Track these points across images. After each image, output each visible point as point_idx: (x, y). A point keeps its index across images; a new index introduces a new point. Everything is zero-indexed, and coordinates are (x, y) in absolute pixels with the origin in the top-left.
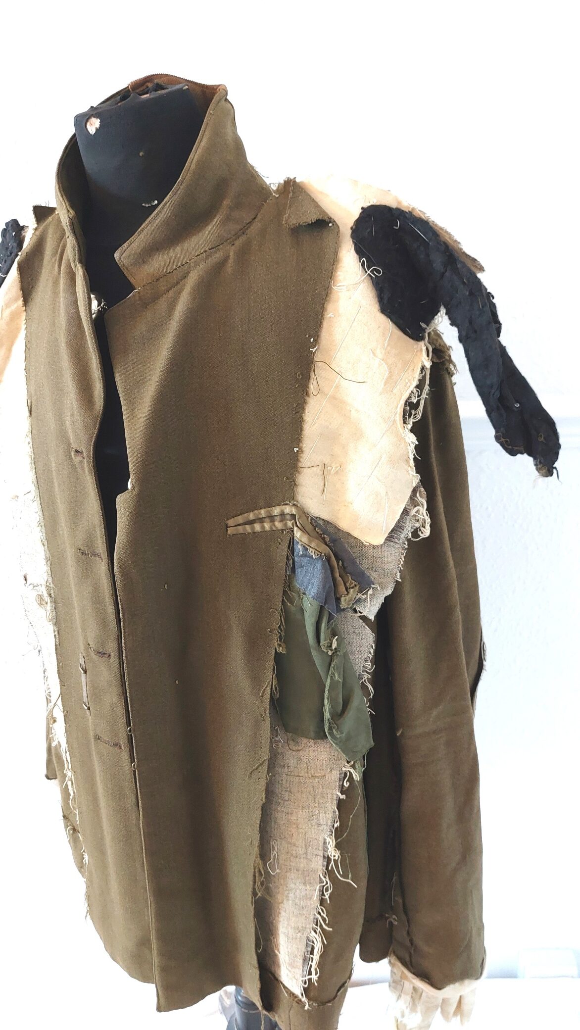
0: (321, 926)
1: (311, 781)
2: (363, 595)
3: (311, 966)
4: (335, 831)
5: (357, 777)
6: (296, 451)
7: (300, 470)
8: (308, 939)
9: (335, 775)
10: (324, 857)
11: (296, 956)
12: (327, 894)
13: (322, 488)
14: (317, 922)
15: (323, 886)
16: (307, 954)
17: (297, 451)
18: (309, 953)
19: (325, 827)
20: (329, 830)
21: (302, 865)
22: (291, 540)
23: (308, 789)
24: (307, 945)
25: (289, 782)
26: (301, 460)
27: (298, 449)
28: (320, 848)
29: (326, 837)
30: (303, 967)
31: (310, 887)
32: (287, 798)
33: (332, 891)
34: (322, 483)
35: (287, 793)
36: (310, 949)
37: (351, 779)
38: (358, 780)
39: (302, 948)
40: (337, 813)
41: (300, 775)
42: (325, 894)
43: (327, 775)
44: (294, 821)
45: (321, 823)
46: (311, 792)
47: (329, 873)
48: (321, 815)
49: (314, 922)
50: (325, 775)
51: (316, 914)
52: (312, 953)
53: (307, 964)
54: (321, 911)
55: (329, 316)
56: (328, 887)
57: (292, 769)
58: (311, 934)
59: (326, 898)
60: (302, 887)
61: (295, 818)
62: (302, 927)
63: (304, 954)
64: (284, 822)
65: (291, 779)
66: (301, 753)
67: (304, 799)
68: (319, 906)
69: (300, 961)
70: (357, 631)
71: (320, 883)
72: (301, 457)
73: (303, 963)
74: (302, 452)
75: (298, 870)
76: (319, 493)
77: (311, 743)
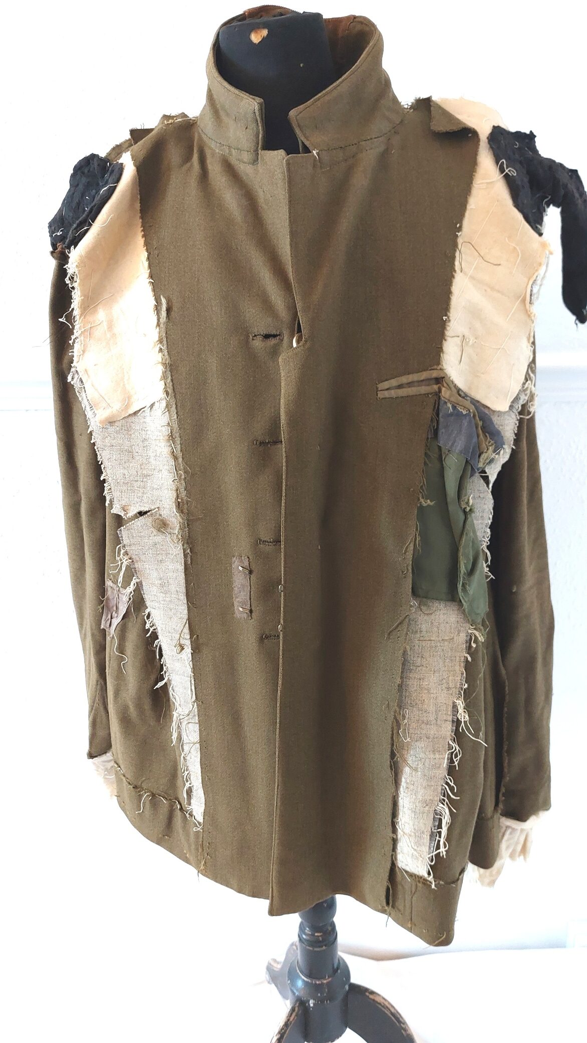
0: (449, 796)
1: (442, 645)
2: (496, 455)
3: (439, 841)
4: (464, 693)
5: (481, 639)
6: (444, 319)
7: (446, 338)
8: (436, 813)
9: (463, 637)
10: (453, 721)
11: (423, 833)
12: (457, 761)
13: (459, 359)
14: (444, 793)
15: (452, 753)
16: (434, 829)
17: (446, 319)
18: (436, 828)
19: (454, 689)
20: (457, 693)
21: (432, 732)
22: (437, 403)
23: (439, 653)
24: (434, 820)
25: (421, 648)
26: (448, 328)
27: (446, 318)
28: (449, 713)
29: (455, 701)
30: (430, 844)
31: (439, 755)
32: (418, 664)
33: (462, 756)
34: (460, 354)
35: (419, 659)
36: (437, 824)
37: (476, 641)
38: (483, 641)
39: (430, 823)
40: (465, 675)
41: (432, 639)
42: (455, 760)
43: (455, 638)
44: (426, 687)
45: (450, 686)
46: (441, 656)
47: (459, 736)
48: (450, 678)
49: (441, 793)
50: (453, 638)
51: (444, 785)
52: (440, 826)
53: (434, 839)
54: (449, 781)
55: (471, 207)
56: (457, 753)
57: (424, 633)
58: (438, 807)
59: (455, 764)
60: (432, 756)
61: (427, 683)
62: (430, 800)
63: (431, 829)
64: (415, 688)
65: (424, 644)
66: (433, 617)
67: (436, 663)
68: (446, 775)
69: (427, 837)
70: (482, 496)
71: (449, 750)
72: (448, 326)
73: (430, 839)
74: (450, 321)
75: (428, 738)
76: (457, 362)
77: (441, 606)
